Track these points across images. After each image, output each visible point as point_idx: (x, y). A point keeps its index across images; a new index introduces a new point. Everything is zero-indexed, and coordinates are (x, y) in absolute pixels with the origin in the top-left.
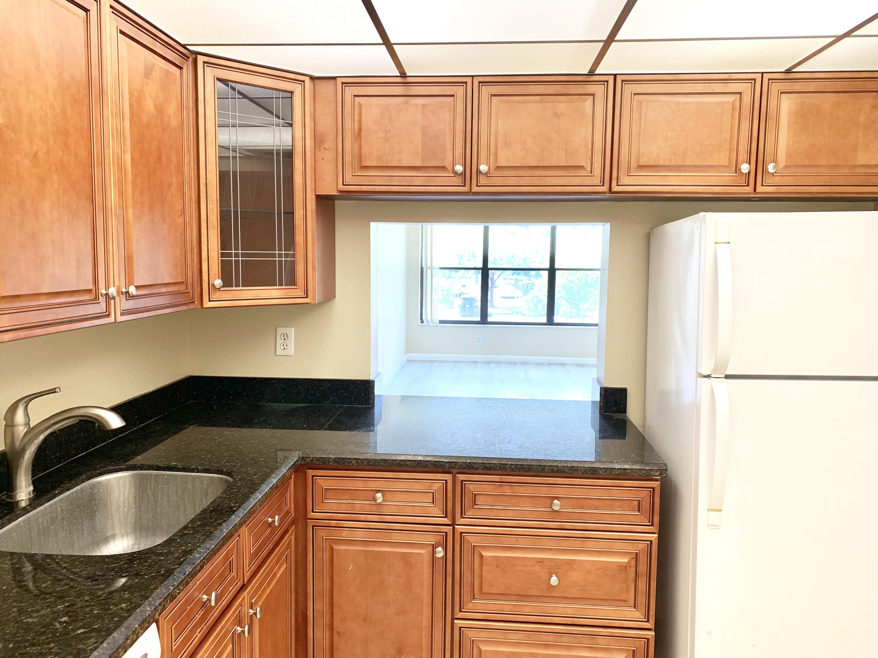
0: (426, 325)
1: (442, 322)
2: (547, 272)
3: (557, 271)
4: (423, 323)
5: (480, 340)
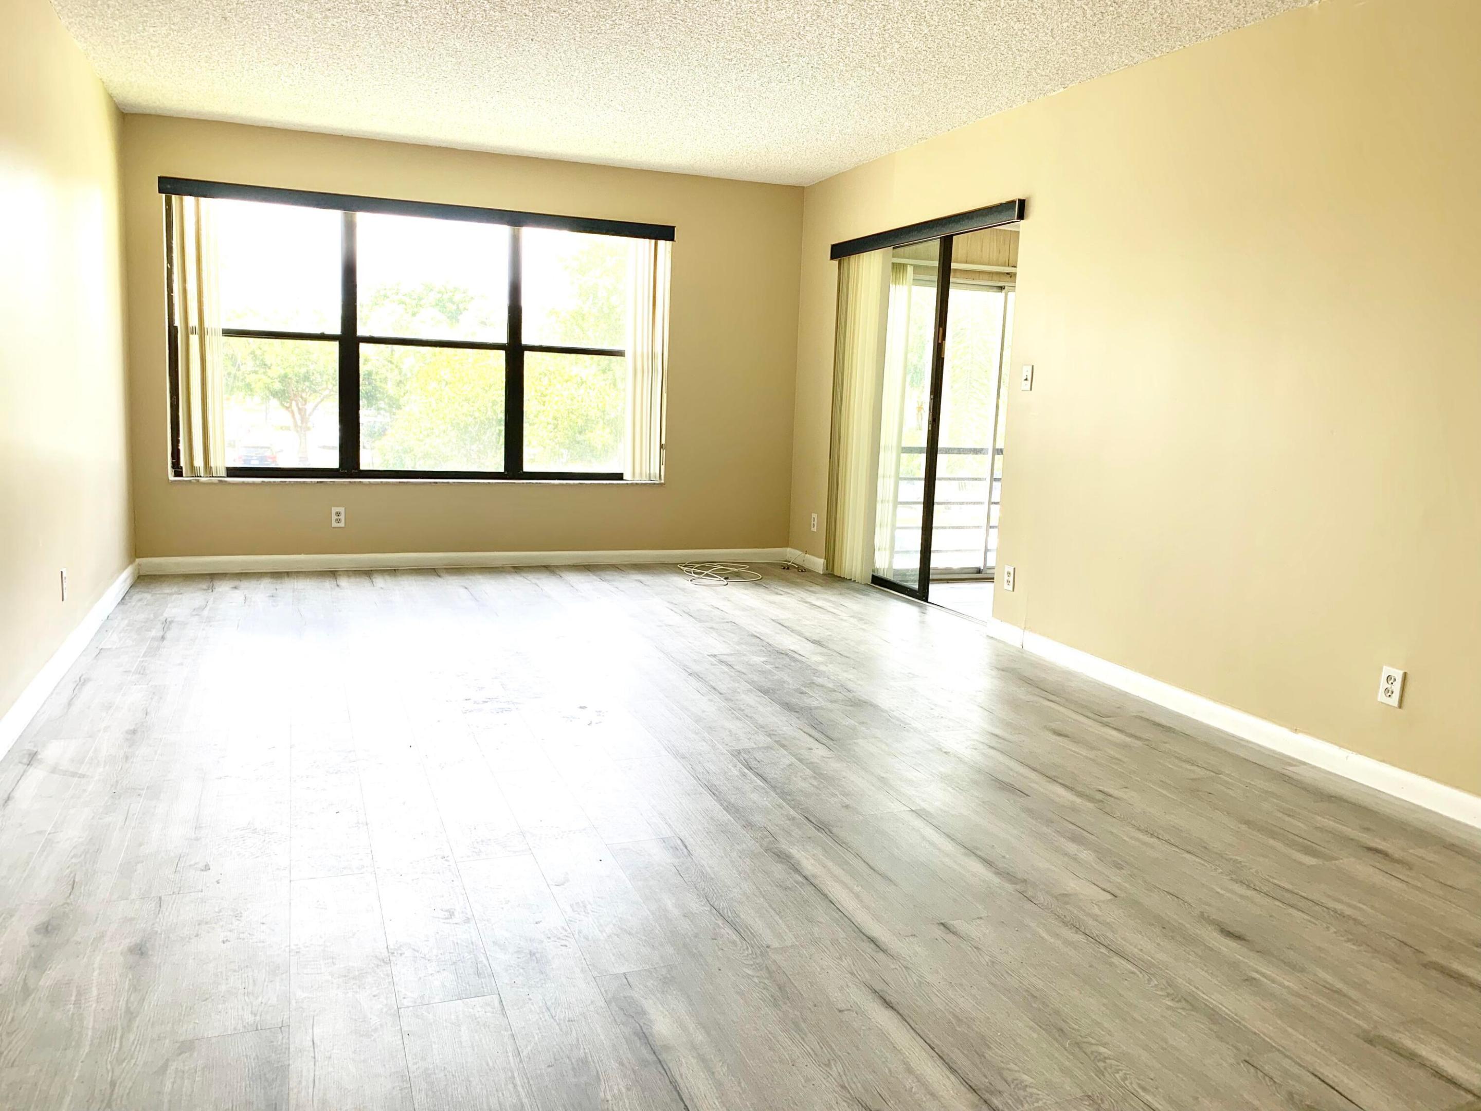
0: (190, 481)
1: (233, 472)
3: (527, 353)
4: (181, 475)
5: (342, 517)
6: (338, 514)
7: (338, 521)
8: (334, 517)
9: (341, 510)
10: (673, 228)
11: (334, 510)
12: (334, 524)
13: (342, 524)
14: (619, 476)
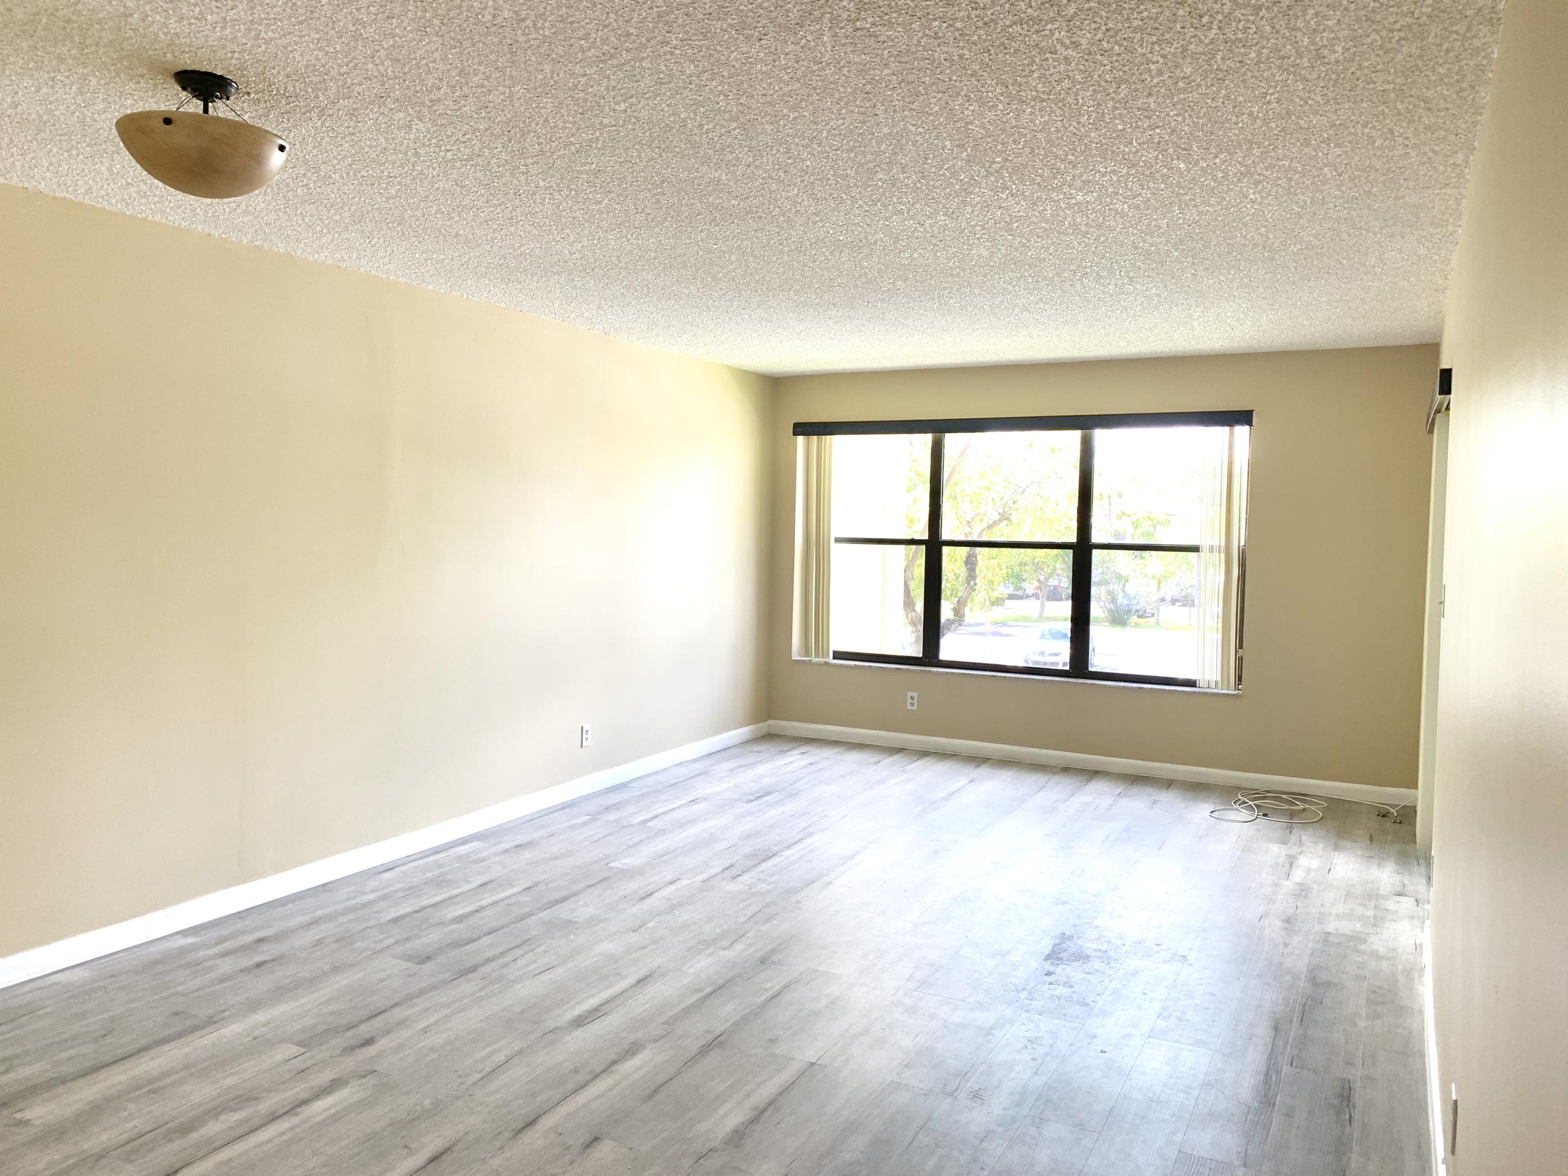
1: (838, 655)
2: (1070, 552)
3: (1095, 552)
5: (915, 701)
6: (912, 698)
7: (912, 704)
8: (909, 701)
9: (915, 695)
10: (1252, 411)
11: (910, 694)
12: (909, 707)
13: (915, 708)
14: (1192, 683)
